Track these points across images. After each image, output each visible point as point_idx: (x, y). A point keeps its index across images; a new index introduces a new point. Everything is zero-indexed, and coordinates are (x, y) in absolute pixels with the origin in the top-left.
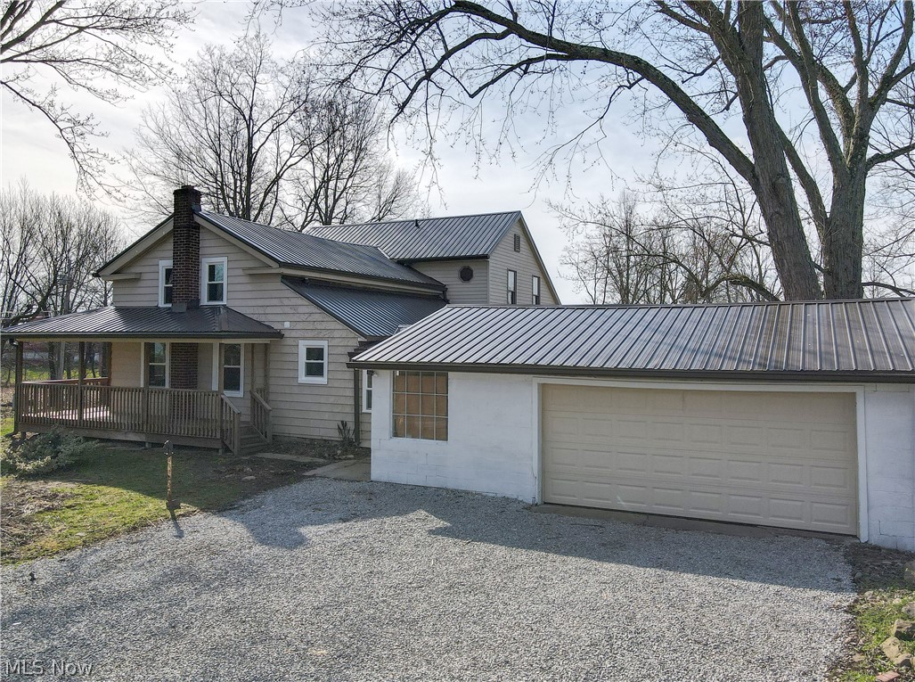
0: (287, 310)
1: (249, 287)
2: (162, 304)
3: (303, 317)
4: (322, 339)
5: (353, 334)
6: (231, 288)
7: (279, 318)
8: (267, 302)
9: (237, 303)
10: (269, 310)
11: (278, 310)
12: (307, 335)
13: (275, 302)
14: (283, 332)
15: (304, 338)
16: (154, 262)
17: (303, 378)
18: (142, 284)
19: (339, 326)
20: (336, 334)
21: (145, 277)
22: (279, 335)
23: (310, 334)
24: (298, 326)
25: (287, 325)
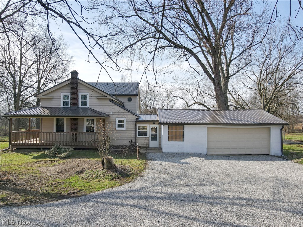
0: (111, 109)
1: (97, 102)
2: (62, 106)
3: (117, 111)
4: (124, 117)
5: (134, 116)
6: (91, 102)
7: (108, 111)
8: (104, 107)
9: (92, 107)
10: (104, 109)
11: (108, 109)
12: (118, 116)
13: (108, 107)
14: (110, 115)
15: (117, 117)
16: (60, 93)
17: (117, 128)
18: (53, 100)
19: (130, 114)
20: (128, 116)
21: (54, 97)
22: (109, 116)
23: (120, 116)
24: (115, 114)
25: (111, 113)
